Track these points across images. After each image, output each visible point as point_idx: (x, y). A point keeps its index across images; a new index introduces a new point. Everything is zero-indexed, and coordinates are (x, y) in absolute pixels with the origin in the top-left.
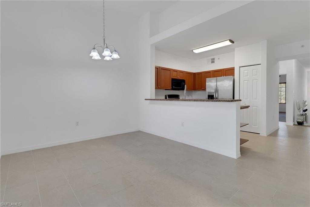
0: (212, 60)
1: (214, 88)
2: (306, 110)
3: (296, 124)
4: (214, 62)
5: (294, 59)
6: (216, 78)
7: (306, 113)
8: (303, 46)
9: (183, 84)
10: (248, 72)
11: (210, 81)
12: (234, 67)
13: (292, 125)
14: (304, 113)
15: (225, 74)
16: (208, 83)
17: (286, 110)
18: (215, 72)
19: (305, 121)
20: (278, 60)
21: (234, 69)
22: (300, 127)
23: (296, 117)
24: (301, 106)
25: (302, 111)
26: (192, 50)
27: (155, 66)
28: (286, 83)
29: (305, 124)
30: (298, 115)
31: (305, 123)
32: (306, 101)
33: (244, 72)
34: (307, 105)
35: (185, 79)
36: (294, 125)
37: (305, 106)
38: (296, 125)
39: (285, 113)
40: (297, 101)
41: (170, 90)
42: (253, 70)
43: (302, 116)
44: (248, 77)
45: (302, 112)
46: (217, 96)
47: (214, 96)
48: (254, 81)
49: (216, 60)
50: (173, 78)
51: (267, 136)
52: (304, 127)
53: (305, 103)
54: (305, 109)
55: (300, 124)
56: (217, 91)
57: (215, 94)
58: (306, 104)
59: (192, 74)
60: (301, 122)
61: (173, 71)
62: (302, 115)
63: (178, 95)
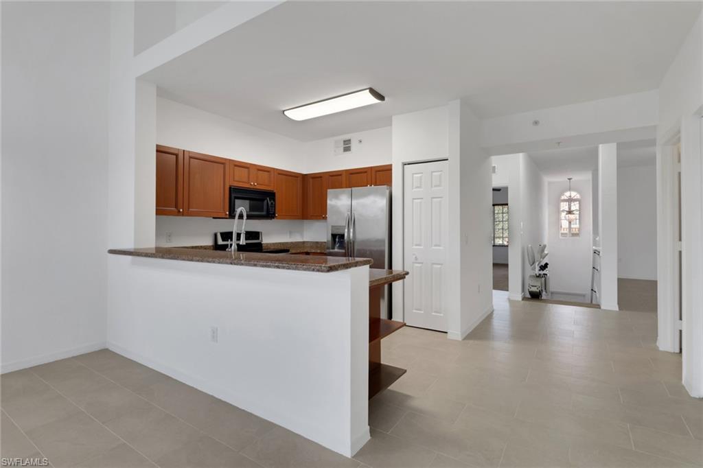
0: (344, 144)
1: (346, 215)
2: (546, 265)
3: (529, 296)
4: (350, 150)
5: (522, 152)
6: (350, 189)
7: (545, 272)
8: (536, 123)
9: (269, 203)
10: (421, 177)
11: (337, 197)
12: (391, 165)
13: (520, 299)
14: (542, 272)
15: (374, 181)
16: (331, 200)
17: (507, 260)
18: (351, 174)
19: (544, 290)
20: (488, 152)
21: (391, 170)
22: (535, 303)
23: (528, 281)
24: (537, 256)
25: (537, 268)
26: (284, 111)
27: (157, 146)
28: (507, 204)
29: (544, 296)
30: (531, 276)
31: (544, 293)
32: (545, 246)
33: (413, 177)
34: (547, 255)
35: (275, 191)
36: (524, 299)
37: (543, 259)
38: (529, 298)
39: (506, 266)
40: (527, 248)
41: (226, 218)
42: (432, 172)
43: (538, 279)
44: (422, 189)
45: (537, 271)
46: (351, 235)
47: (346, 235)
48: (416, 200)
49: (354, 145)
50: (236, 184)
51: (465, 339)
52: (544, 304)
53: (543, 251)
54: (543, 264)
55: (535, 296)
56: (351, 221)
57: (346, 230)
58: (546, 252)
59: (297, 177)
60: (536, 292)
61: (236, 166)
62: (539, 276)
63: (258, 233)
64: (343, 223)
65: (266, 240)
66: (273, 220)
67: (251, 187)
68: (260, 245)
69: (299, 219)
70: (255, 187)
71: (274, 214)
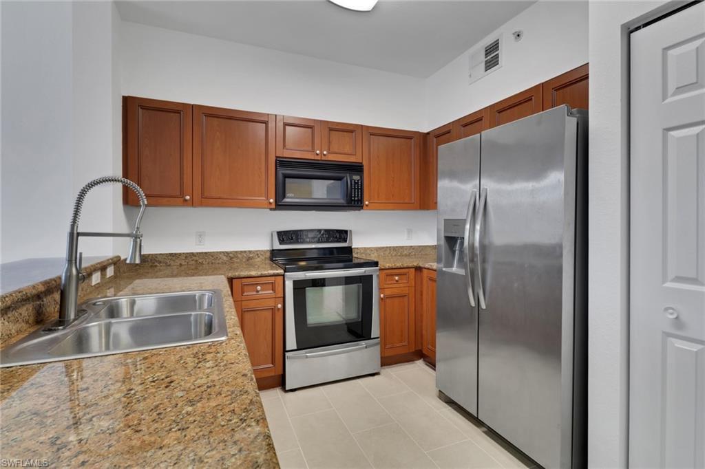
0: (487, 56)
1: (470, 194)
4: (498, 63)
18: (501, 110)
35: (362, 163)
41: (271, 209)
47: (467, 237)
57: (467, 227)
63: (346, 232)
64: (464, 213)
65: (358, 242)
66: (362, 211)
67: (319, 158)
68: (349, 250)
69: (415, 209)
70: (324, 158)
71: (361, 201)
